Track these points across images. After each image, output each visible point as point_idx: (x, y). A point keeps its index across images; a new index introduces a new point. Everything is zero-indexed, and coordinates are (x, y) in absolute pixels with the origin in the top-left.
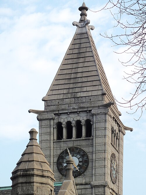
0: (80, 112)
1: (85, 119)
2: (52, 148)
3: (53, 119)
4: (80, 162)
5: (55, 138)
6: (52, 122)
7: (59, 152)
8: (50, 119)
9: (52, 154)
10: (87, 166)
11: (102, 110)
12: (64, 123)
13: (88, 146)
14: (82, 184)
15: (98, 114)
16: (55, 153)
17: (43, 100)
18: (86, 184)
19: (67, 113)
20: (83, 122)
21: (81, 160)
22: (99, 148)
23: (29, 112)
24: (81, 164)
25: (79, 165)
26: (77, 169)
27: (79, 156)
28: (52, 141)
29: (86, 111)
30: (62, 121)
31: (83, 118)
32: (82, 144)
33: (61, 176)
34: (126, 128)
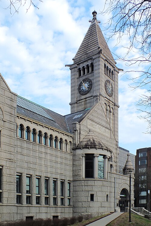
0: (88, 60)
1: (90, 63)
2: (76, 82)
3: (76, 67)
4: (88, 85)
5: (78, 77)
6: (76, 68)
7: (79, 83)
8: (75, 68)
9: (76, 85)
10: (92, 87)
11: (97, 56)
12: (81, 68)
13: (92, 76)
14: (89, 97)
15: (96, 58)
16: (78, 84)
17: (73, 60)
18: (91, 96)
19: (82, 62)
20: (90, 65)
21: (89, 84)
22: (96, 76)
23: (66, 66)
24: (89, 86)
25: (88, 87)
26: (87, 89)
27: (88, 83)
28: (76, 78)
29: (90, 59)
30: (80, 67)
31: (89, 63)
32: (89, 76)
33: (80, 95)
34: (119, 70)
